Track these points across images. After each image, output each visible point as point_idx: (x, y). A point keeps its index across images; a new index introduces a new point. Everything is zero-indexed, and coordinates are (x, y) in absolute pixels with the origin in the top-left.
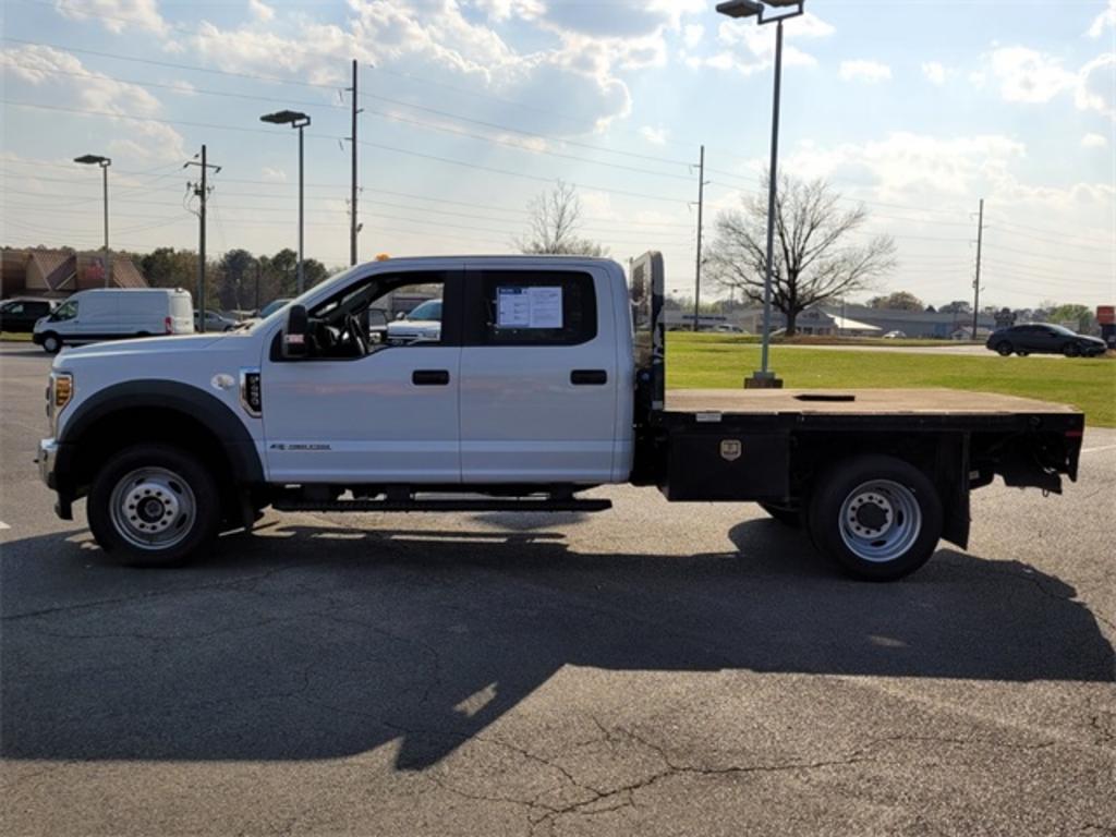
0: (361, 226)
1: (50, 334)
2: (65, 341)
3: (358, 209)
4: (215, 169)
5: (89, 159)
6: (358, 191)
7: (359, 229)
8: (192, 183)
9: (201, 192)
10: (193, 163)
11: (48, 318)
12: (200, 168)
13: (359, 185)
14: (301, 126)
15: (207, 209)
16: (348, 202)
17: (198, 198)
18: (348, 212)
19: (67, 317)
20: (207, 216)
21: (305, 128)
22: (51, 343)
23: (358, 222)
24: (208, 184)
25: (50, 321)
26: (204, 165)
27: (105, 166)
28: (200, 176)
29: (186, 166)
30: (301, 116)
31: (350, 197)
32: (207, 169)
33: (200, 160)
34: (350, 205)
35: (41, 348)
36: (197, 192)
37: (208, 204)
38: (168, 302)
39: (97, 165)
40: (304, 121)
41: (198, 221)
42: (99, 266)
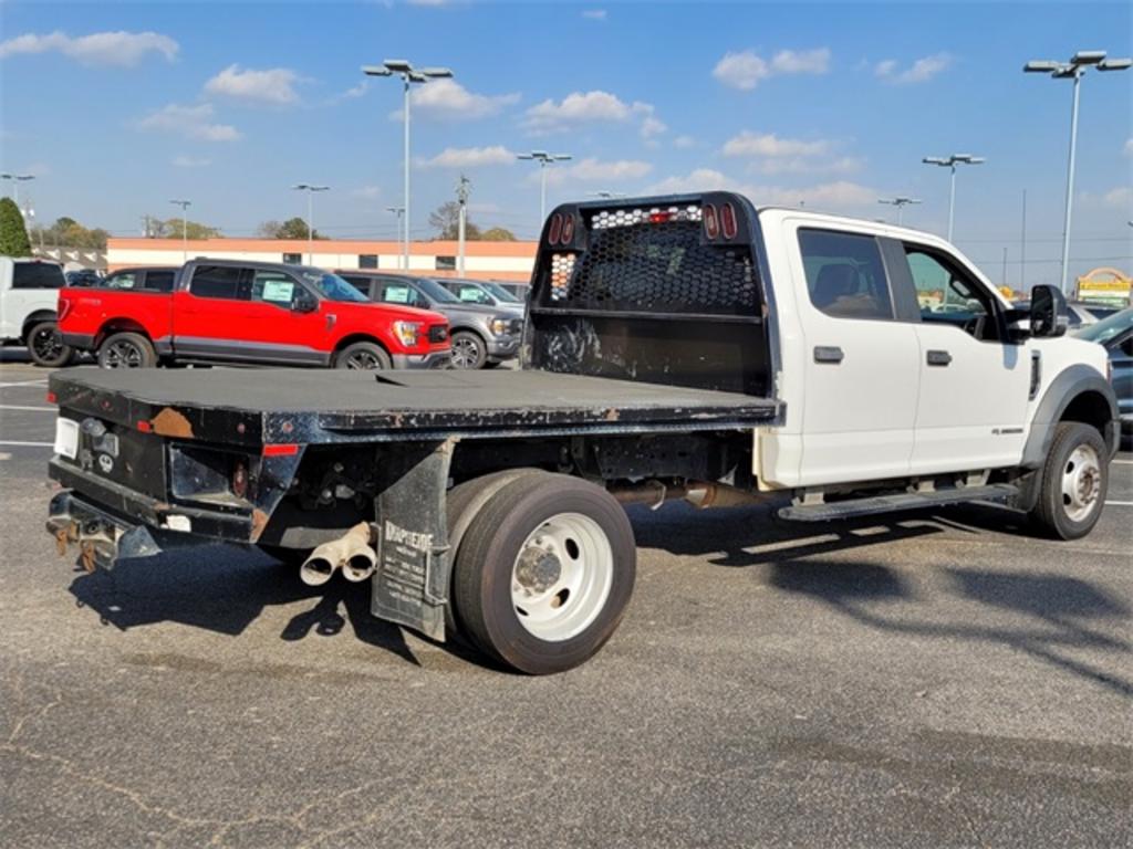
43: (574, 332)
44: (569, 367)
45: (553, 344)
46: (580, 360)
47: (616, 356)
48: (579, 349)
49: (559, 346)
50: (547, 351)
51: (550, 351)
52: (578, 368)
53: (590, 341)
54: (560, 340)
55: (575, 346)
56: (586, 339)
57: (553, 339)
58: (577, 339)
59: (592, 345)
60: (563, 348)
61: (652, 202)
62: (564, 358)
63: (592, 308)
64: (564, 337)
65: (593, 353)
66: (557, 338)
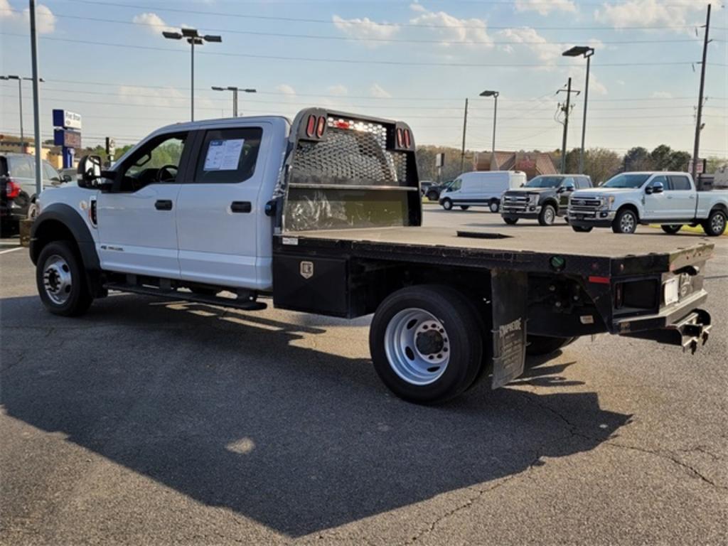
0: (703, 125)
1: (447, 199)
2: (454, 203)
3: (703, 113)
4: (576, 93)
5: (487, 94)
6: (704, 100)
7: (702, 128)
8: (561, 104)
9: (566, 109)
10: (562, 90)
11: (446, 190)
12: (566, 93)
13: (705, 95)
14: (589, 56)
15: (569, 120)
16: (695, 108)
17: (563, 112)
18: (695, 116)
19: (456, 189)
20: (569, 125)
21: (591, 57)
22: (447, 204)
23: (702, 123)
24: (571, 103)
25: (447, 191)
26: (569, 91)
27: (496, 97)
28: (566, 98)
29: (558, 92)
30: (587, 49)
31: (697, 105)
32: (571, 93)
33: (567, 88)
34: (697, 110)
35: (442, 207)
36: (562, 109)
37: (569, 117)
38: (508, 179)
39: (492, 96)
40: (590, 52)
41: (562, 127)
42: (528, 160)
43: (312, 200)
44: (309, 226)
45: (296, 210)
46: (317, 219)
47: (341, 214)
48: (316, 212)
49: (301, 211)
50: (291, 215)
51: (294, 216)
52: (316, 226)
53: (324, 206)
54: (302, 207)
55: (313, 210)
56: (321, 204)
57: (295, 207)
58: (314, 205)
59: (325, 208)
60: (304, 212)
61: (361, 117)
62: (304, 219)
63: (324, 183)
64: (305, 205)
65: (326, 214)
66: (299, 205)
